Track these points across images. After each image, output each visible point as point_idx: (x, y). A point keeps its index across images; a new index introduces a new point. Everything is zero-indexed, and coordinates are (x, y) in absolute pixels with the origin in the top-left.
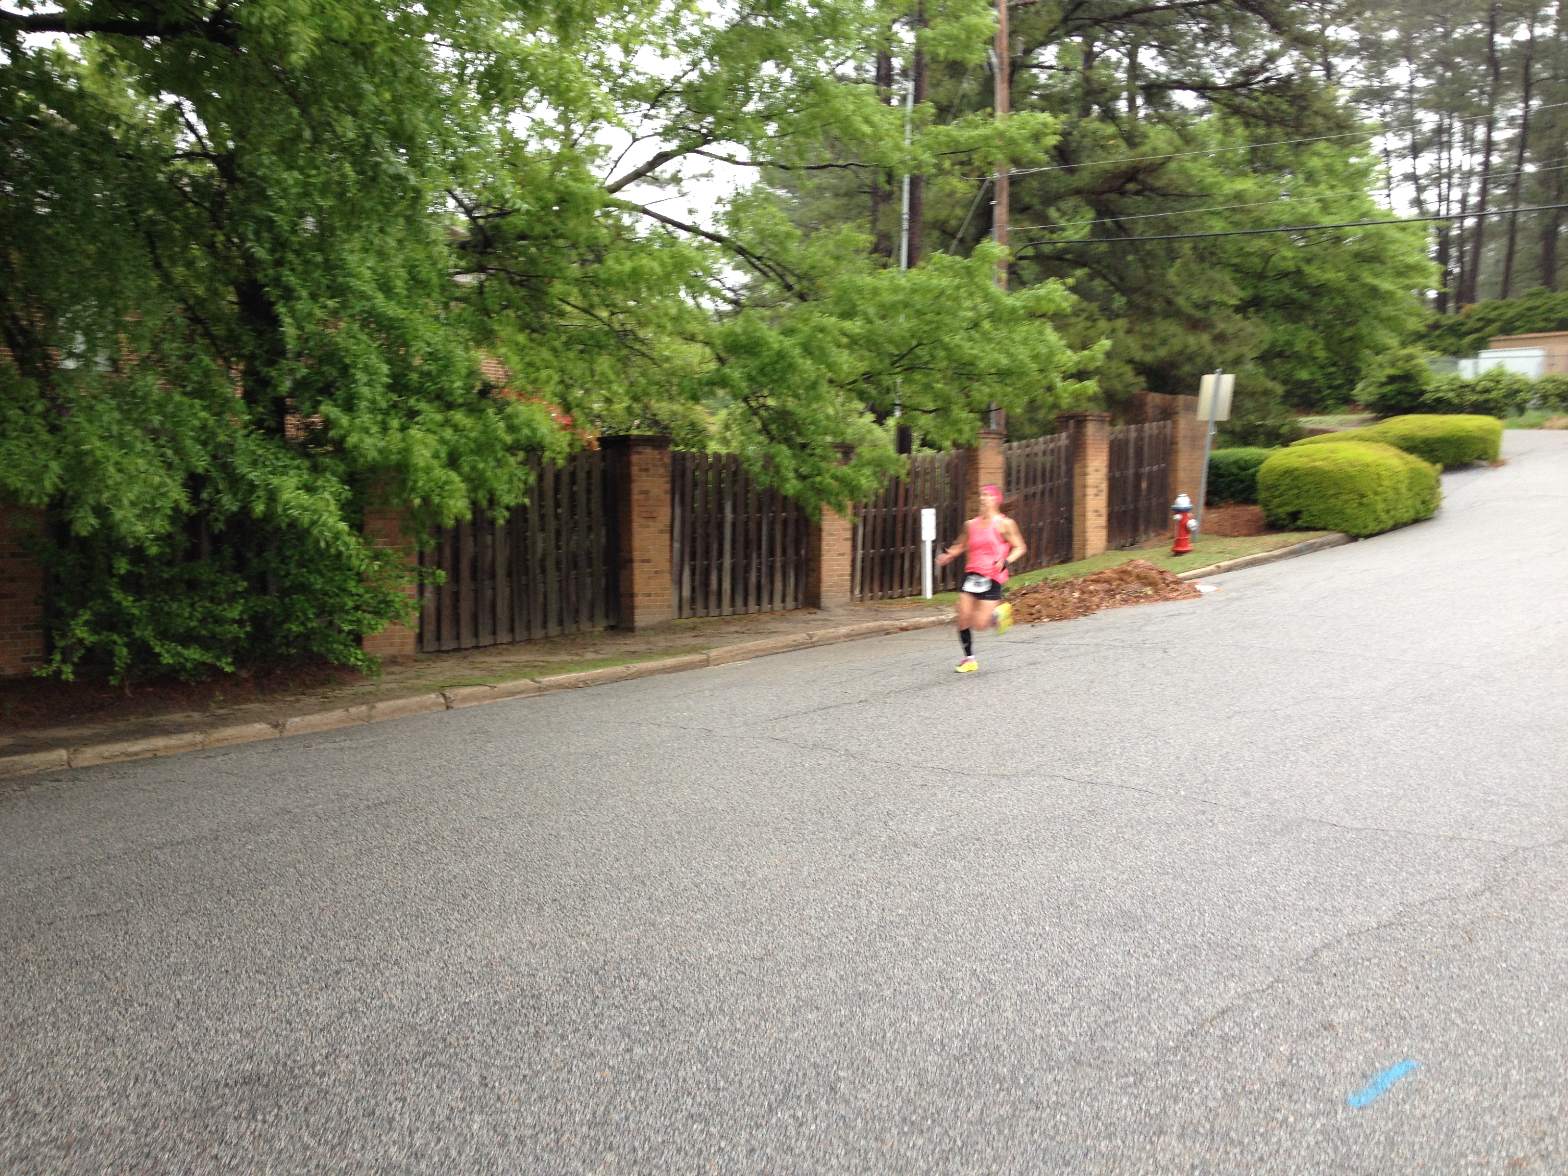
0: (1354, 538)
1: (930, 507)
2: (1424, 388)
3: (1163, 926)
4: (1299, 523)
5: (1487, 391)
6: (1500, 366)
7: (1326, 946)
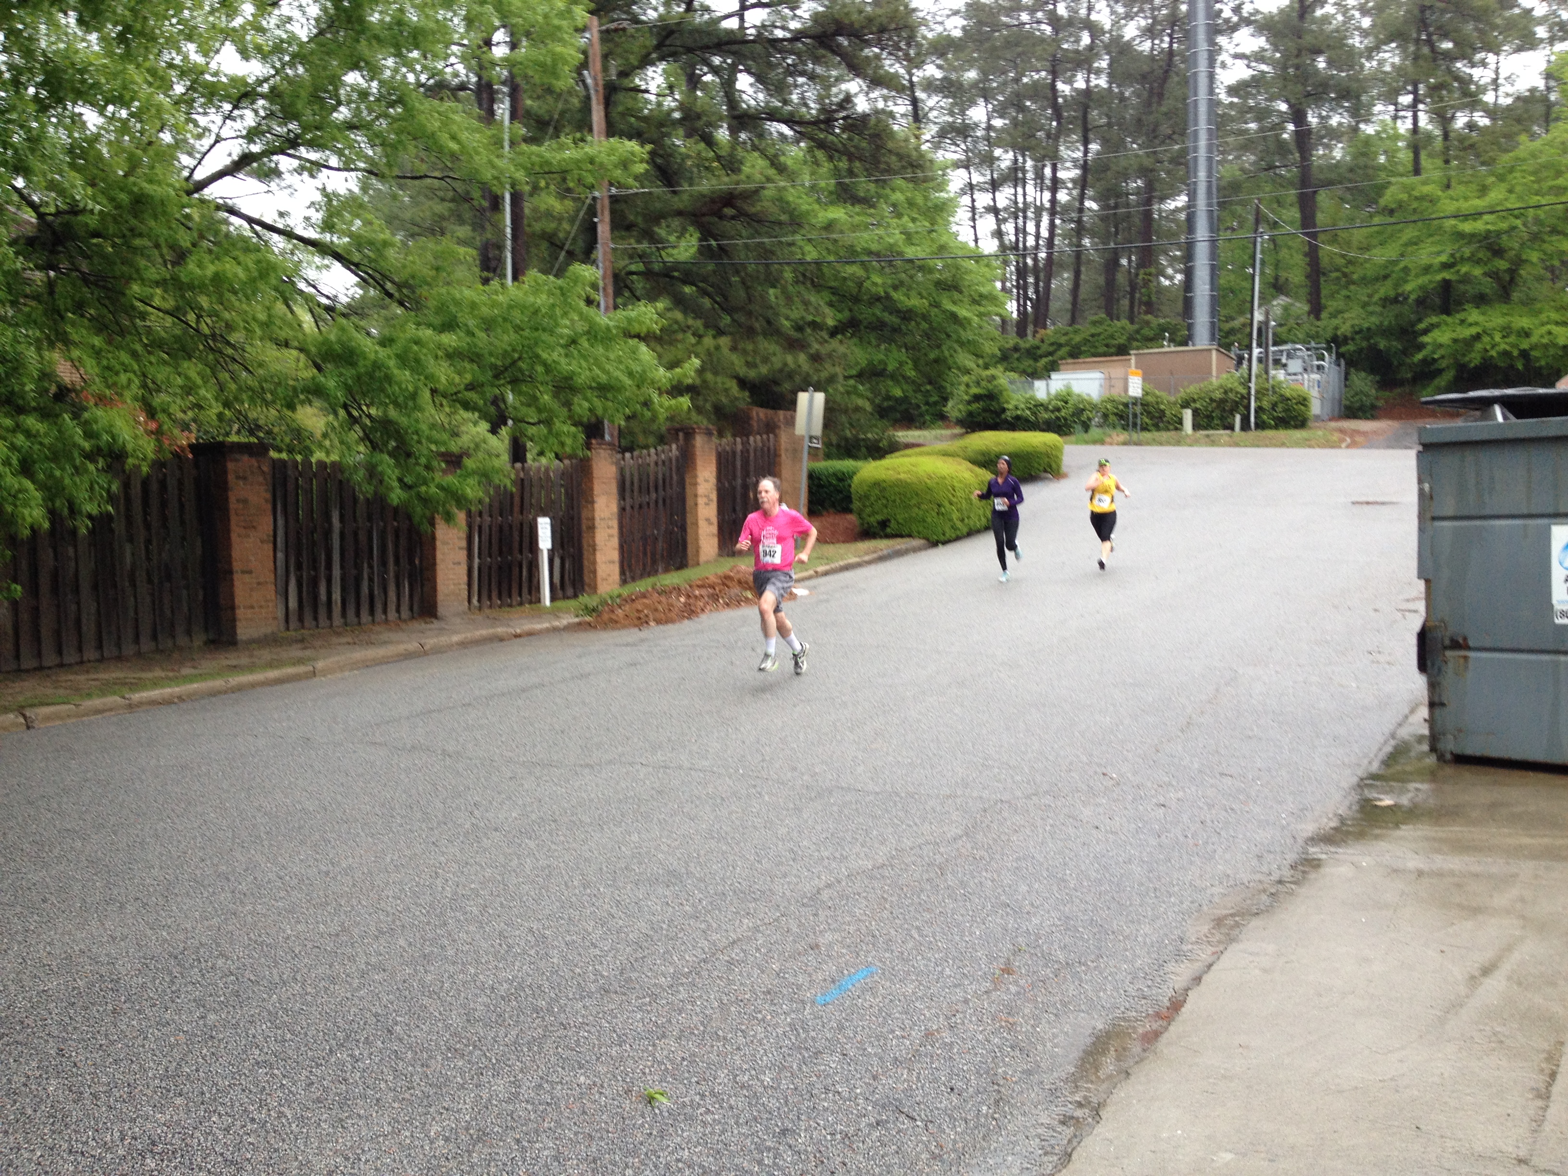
0: (934, 544)
1: (545, 515)
2: (1006, 406)
3: (700, 880)
4: (888, 530)
5: (1058, 410)
6: (1068, 387)
7: (828, 886)
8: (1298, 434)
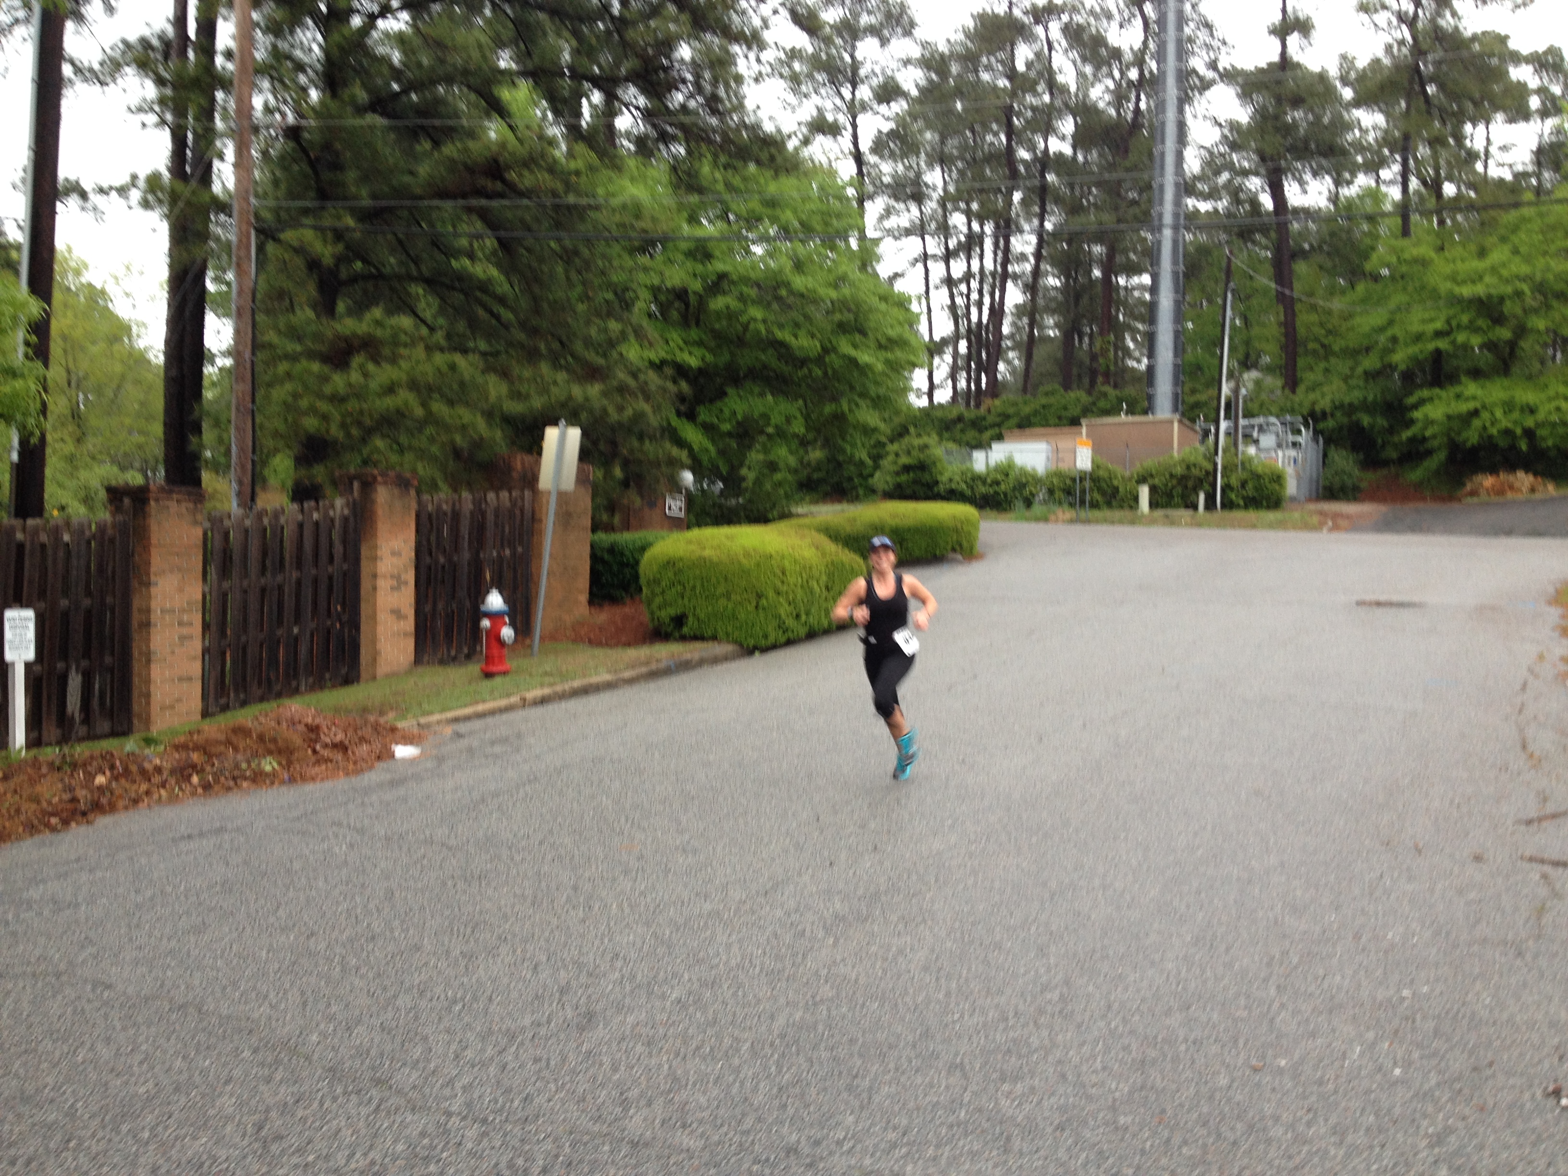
2: (939, 478)
5: (998, 483)
6: (1011, 458)
8: (1271, 516)
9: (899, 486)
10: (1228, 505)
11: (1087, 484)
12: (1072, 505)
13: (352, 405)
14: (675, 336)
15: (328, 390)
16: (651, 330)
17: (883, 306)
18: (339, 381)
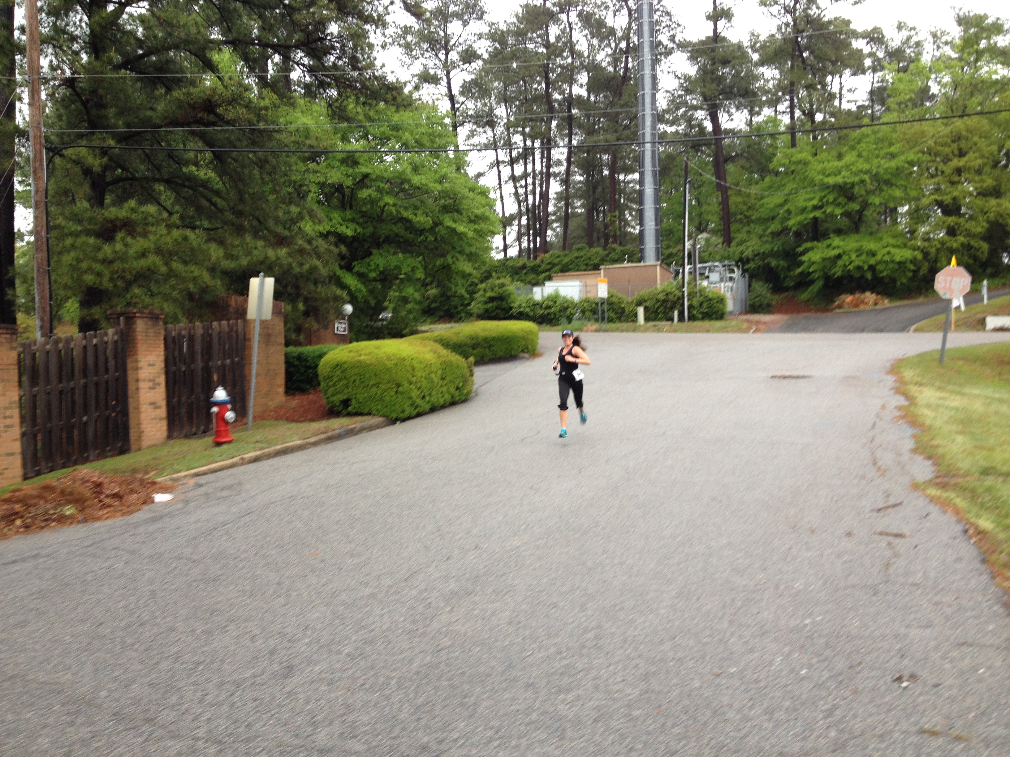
0: (393, 421)
4: (350, 409)
5: (549, 307)
6: (557, 292)
8: (718, 324)
9: (487, 311)
10: (692, 318)
11: (605, 307)
12: (597, 320)
13: (117, 265)
14: (336, 216)
15: (100, 256)
16: (320, 212)
17: (471, 194)
18: (107, 250)
